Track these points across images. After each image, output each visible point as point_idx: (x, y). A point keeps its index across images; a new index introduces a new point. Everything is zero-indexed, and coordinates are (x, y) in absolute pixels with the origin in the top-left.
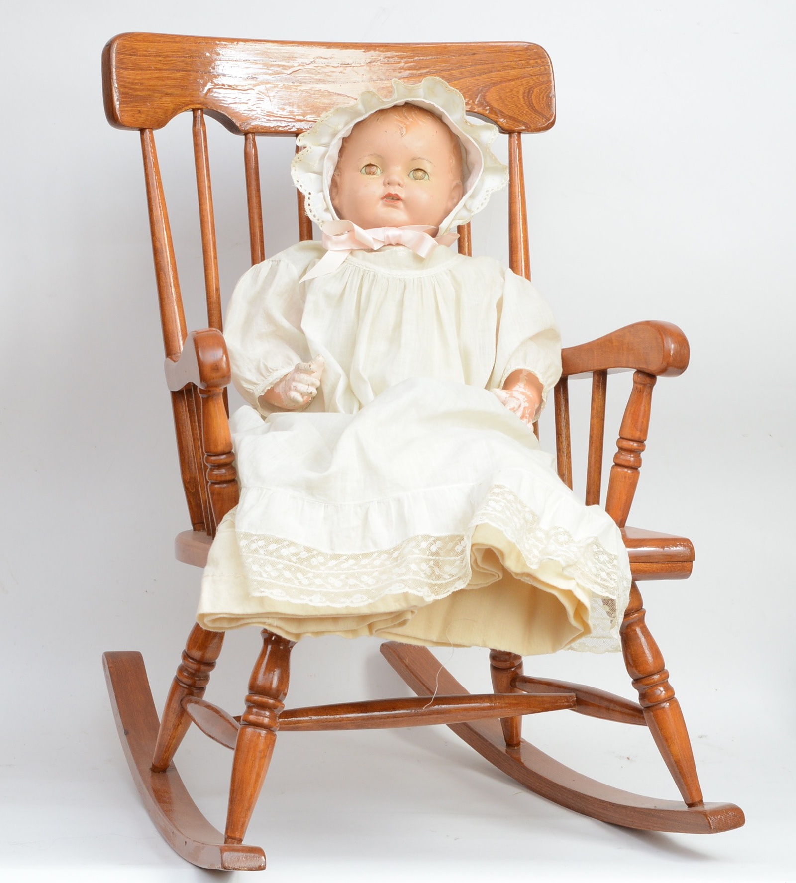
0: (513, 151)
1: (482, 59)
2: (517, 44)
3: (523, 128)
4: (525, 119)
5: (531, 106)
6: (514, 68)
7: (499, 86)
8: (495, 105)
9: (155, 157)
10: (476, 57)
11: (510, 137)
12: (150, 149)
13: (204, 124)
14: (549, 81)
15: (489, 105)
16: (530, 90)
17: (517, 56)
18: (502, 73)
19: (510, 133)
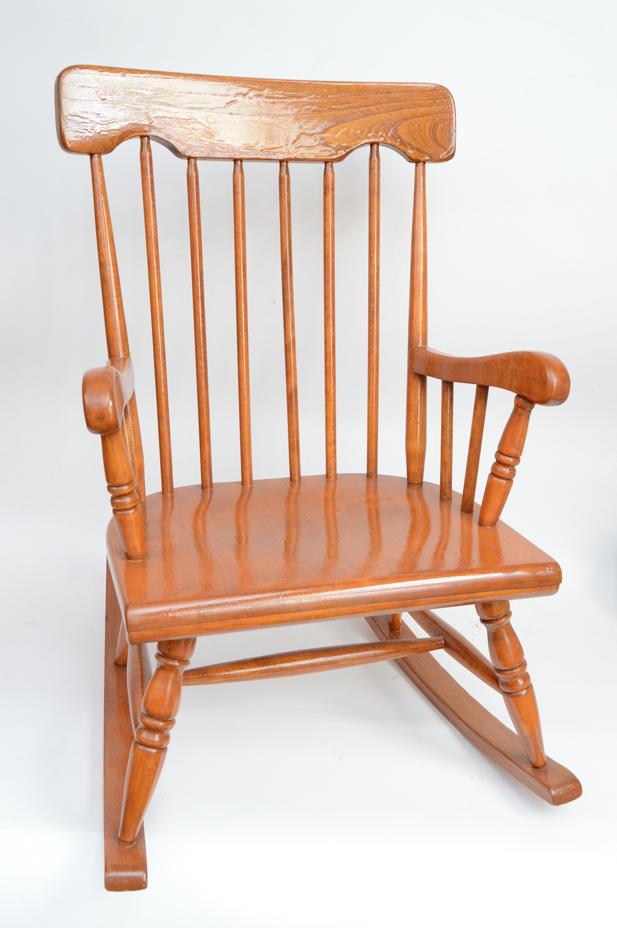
0: (418, 178)
1: (396, 97)
2: (426, 85)
3: (428, 158)
4: (430, 151)
5: (435, 140)
6: (422, 106)
7: (409, 122)
8: (405, 138)
9: (103, 180)
10: (391, 95)
11: (416, 166)
12: (98, 172)
13: (150, 150)
14: (451, 119)
15: (399, 138)
16: (436, 125)
17: (425, 95)
18: (412, 110)
19: (417, 162)
